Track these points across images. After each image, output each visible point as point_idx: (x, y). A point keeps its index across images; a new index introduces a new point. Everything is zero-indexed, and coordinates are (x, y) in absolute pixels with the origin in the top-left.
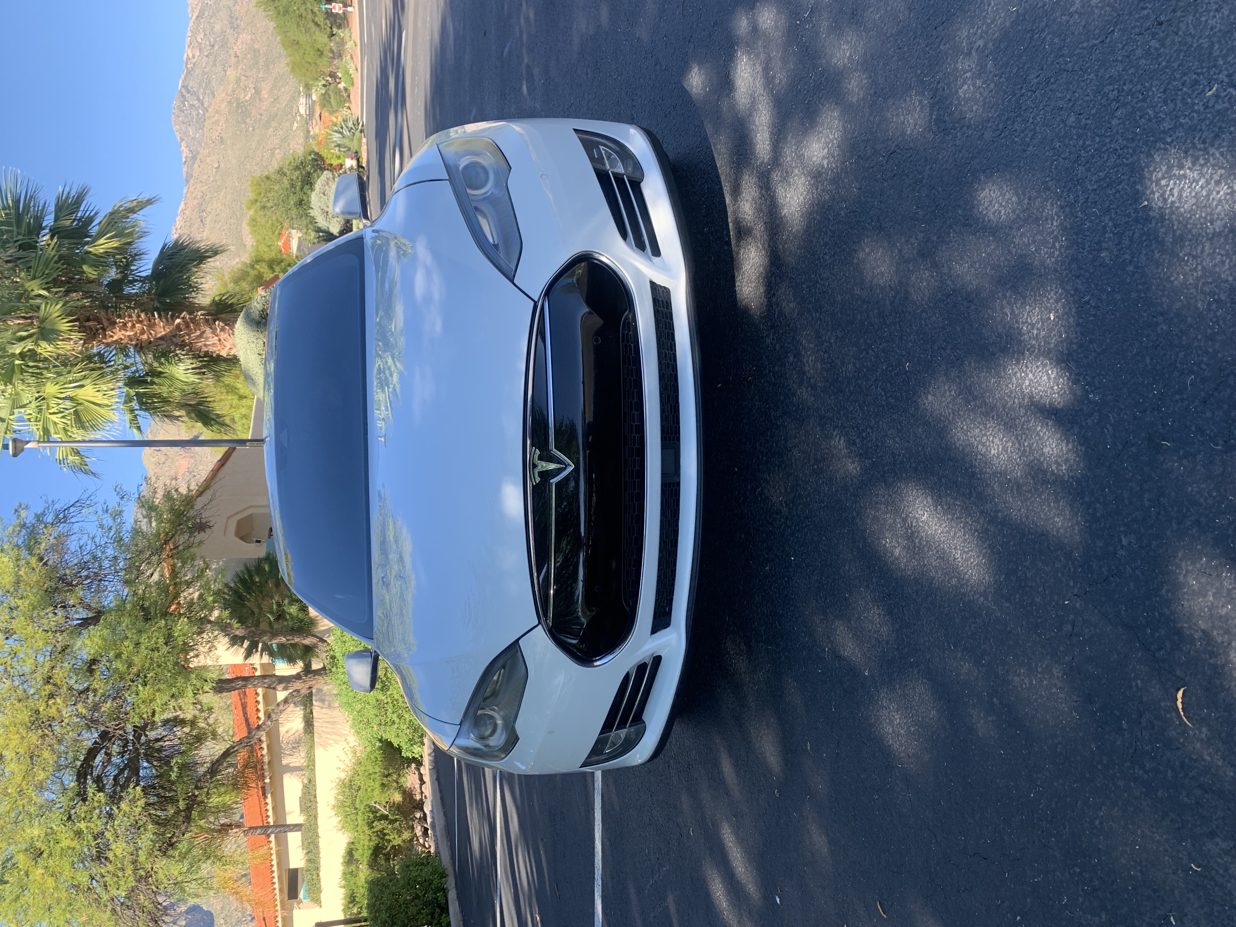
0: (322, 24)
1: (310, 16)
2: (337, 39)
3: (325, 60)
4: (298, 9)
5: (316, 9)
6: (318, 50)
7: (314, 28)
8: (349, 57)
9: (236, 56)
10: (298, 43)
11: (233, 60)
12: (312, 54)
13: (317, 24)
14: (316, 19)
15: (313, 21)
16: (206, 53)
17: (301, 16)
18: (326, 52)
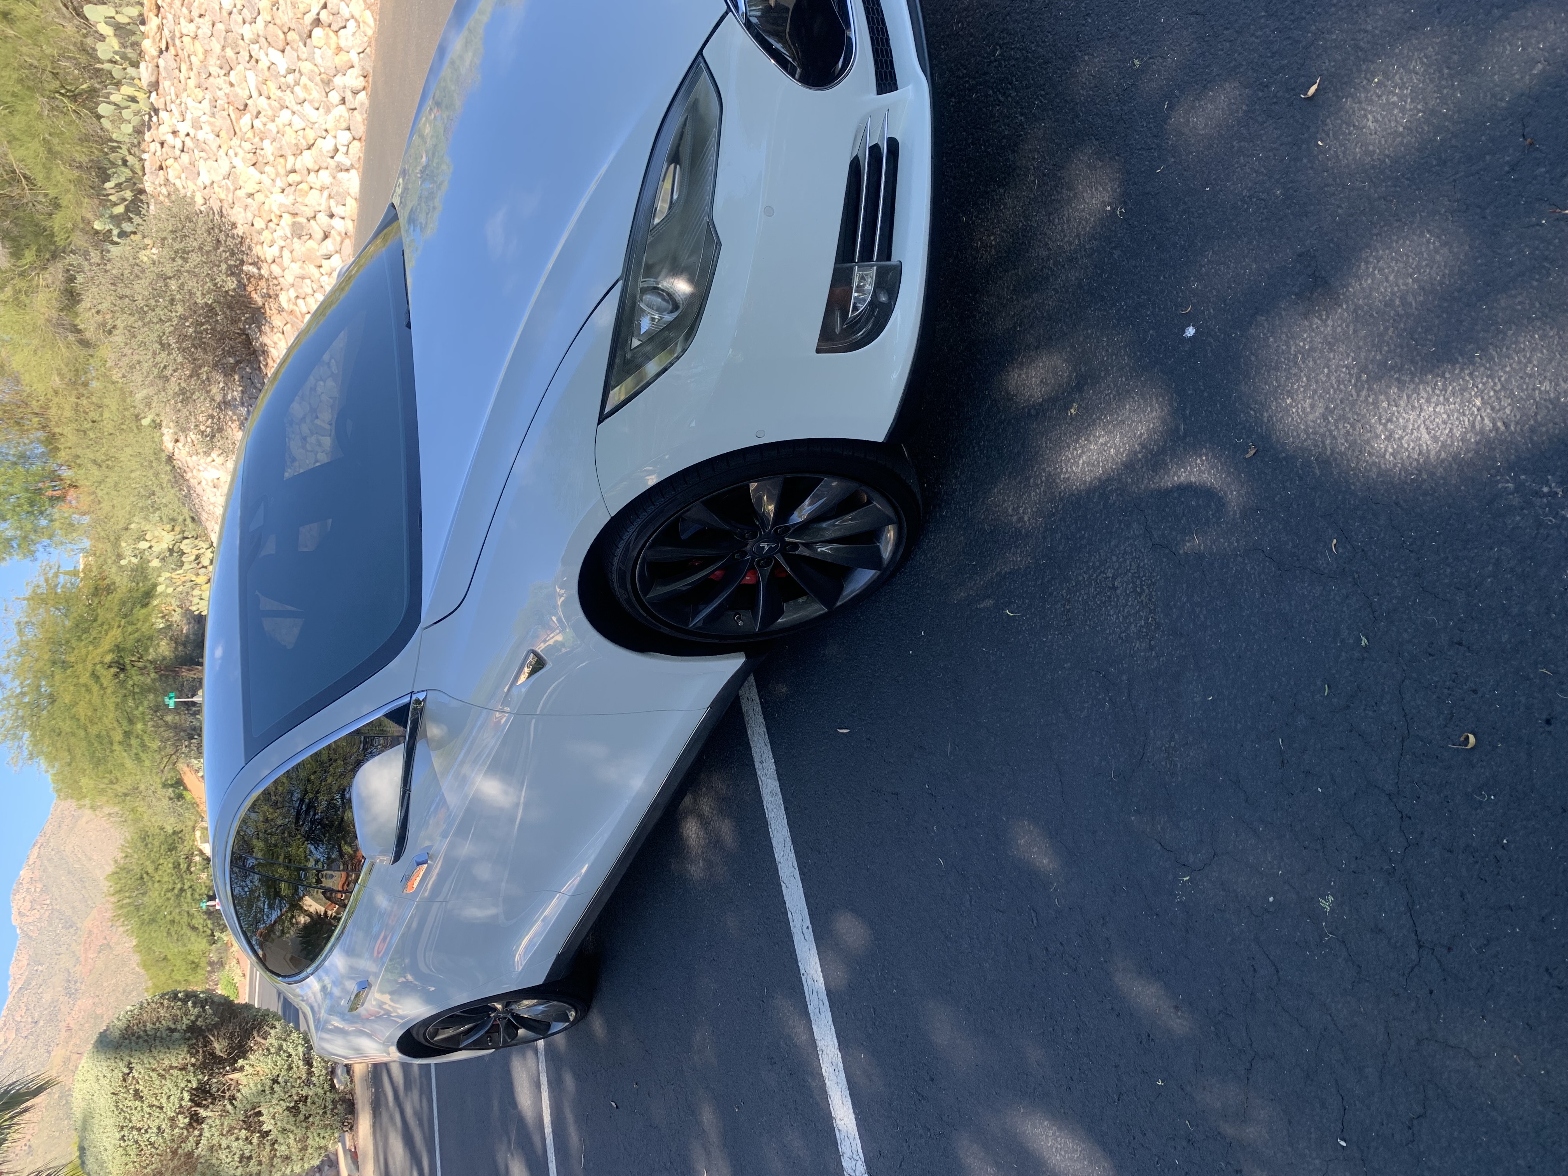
0: (200, 927)
1: (185, 919)
2: (219, 944)
3: (201, 974)
4: (171, 913)
5: (193, 911)
6: (193, 962)
7: (189, 932)
8: (235, 961)
9: (69, 1029)
10: (165, 958)
11: (64, 1034)
12: (183, 968)
13: (194, 928)
14: (194, 922)
15: (189, 925)
16: (24, 1035)
17: (173, 922)
18: (203, 964)
